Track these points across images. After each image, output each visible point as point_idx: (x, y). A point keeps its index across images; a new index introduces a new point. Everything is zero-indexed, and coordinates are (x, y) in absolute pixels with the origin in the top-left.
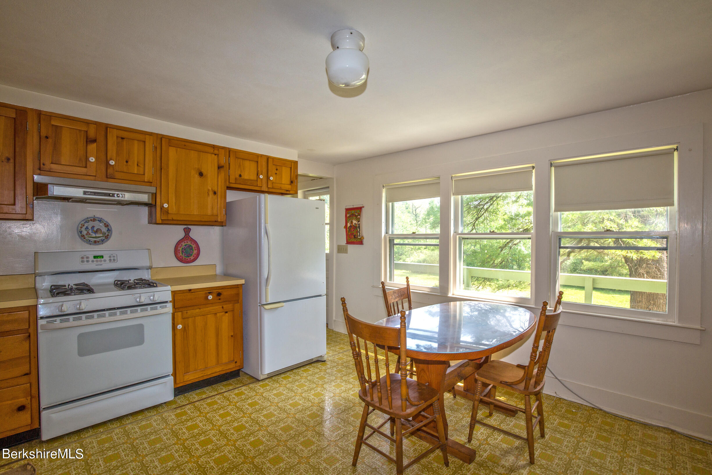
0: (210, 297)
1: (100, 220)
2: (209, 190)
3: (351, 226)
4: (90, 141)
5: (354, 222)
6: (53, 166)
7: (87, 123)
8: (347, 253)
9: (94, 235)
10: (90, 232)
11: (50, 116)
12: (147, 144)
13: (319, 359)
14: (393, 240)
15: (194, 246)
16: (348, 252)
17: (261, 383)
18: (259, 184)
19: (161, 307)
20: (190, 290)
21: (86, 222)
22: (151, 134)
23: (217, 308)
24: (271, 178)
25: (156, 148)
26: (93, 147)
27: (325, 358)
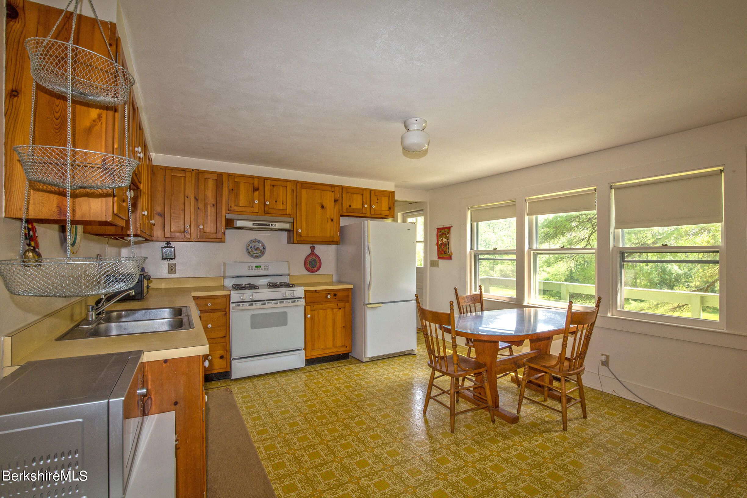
0: (329, 297)
1: (259, 242)
2: (328, 218)
3: (441, 244)
4: (256, 189)
5: (444, 240)
6: (236, 208)
7: (253, 178)
8: (438, 267)
9: (255, 252)
10: (253, 249)
11: (235, 176)
12: (288, 188)
13: (411, 352)
14: (478, 255)
15: (317, 260)
16: (440, 266)
17: (364, 364)
18: (364, 211)
19: (298, 301)
20: (316, 291)
21: (251, 243)
22: (290, 181)
23: (334, 305)
24: (374, 207)
25: (293, 190)
26: (257, 193)
27: (416, 352)
